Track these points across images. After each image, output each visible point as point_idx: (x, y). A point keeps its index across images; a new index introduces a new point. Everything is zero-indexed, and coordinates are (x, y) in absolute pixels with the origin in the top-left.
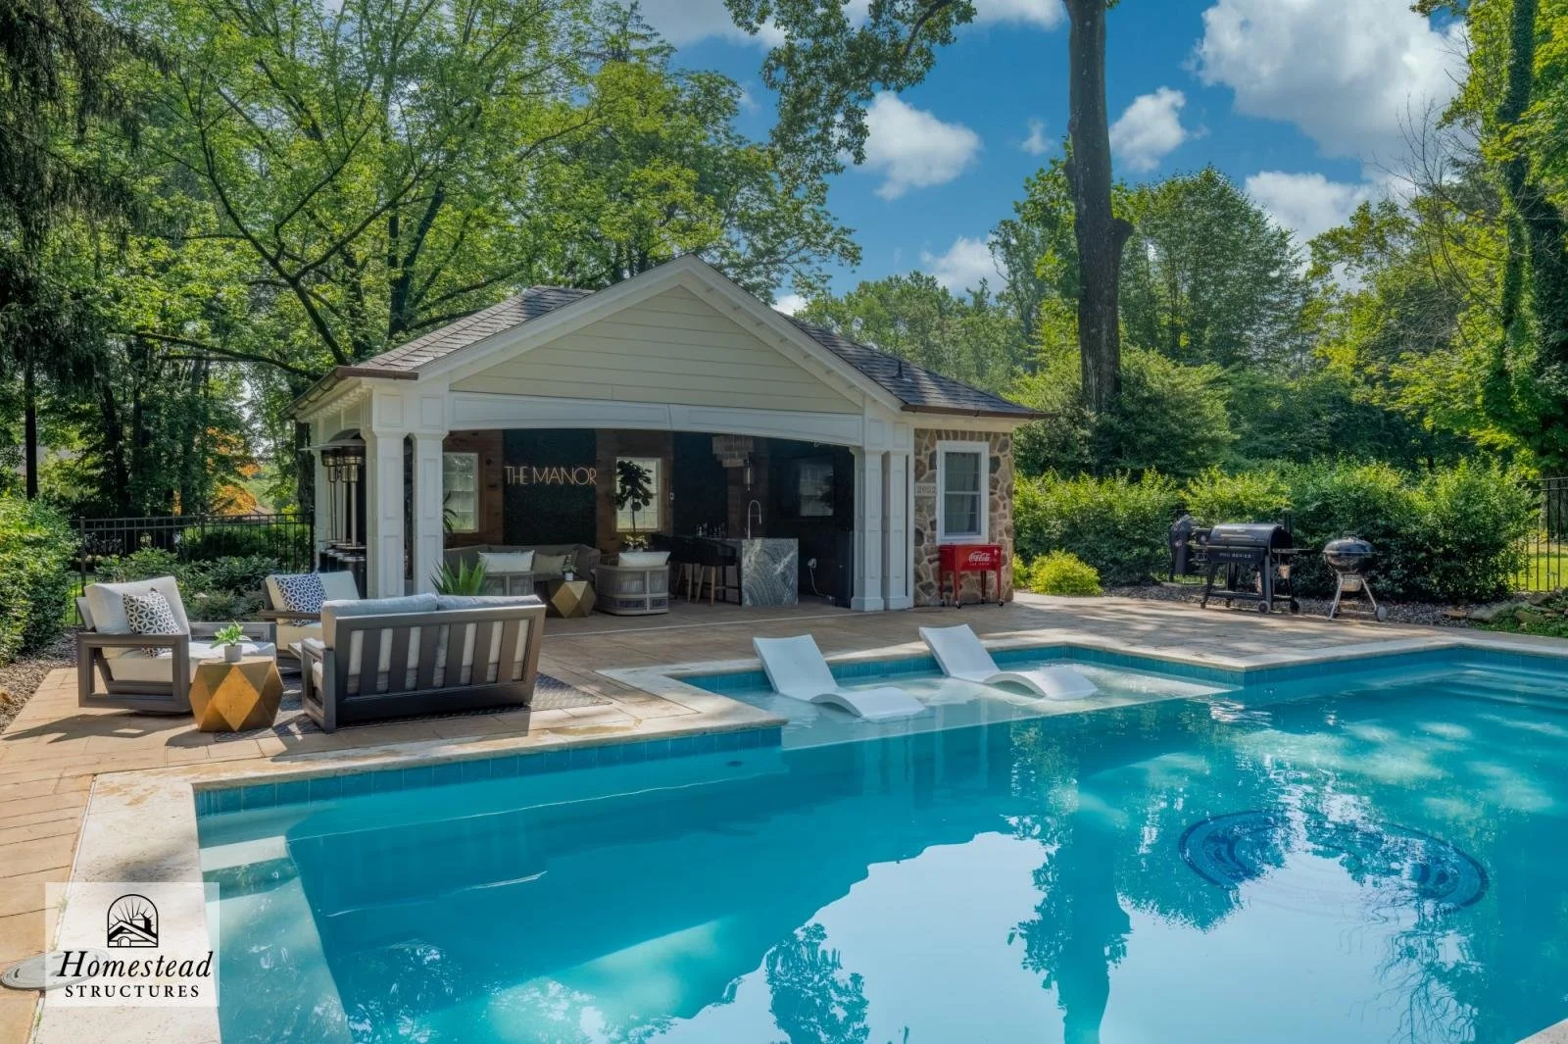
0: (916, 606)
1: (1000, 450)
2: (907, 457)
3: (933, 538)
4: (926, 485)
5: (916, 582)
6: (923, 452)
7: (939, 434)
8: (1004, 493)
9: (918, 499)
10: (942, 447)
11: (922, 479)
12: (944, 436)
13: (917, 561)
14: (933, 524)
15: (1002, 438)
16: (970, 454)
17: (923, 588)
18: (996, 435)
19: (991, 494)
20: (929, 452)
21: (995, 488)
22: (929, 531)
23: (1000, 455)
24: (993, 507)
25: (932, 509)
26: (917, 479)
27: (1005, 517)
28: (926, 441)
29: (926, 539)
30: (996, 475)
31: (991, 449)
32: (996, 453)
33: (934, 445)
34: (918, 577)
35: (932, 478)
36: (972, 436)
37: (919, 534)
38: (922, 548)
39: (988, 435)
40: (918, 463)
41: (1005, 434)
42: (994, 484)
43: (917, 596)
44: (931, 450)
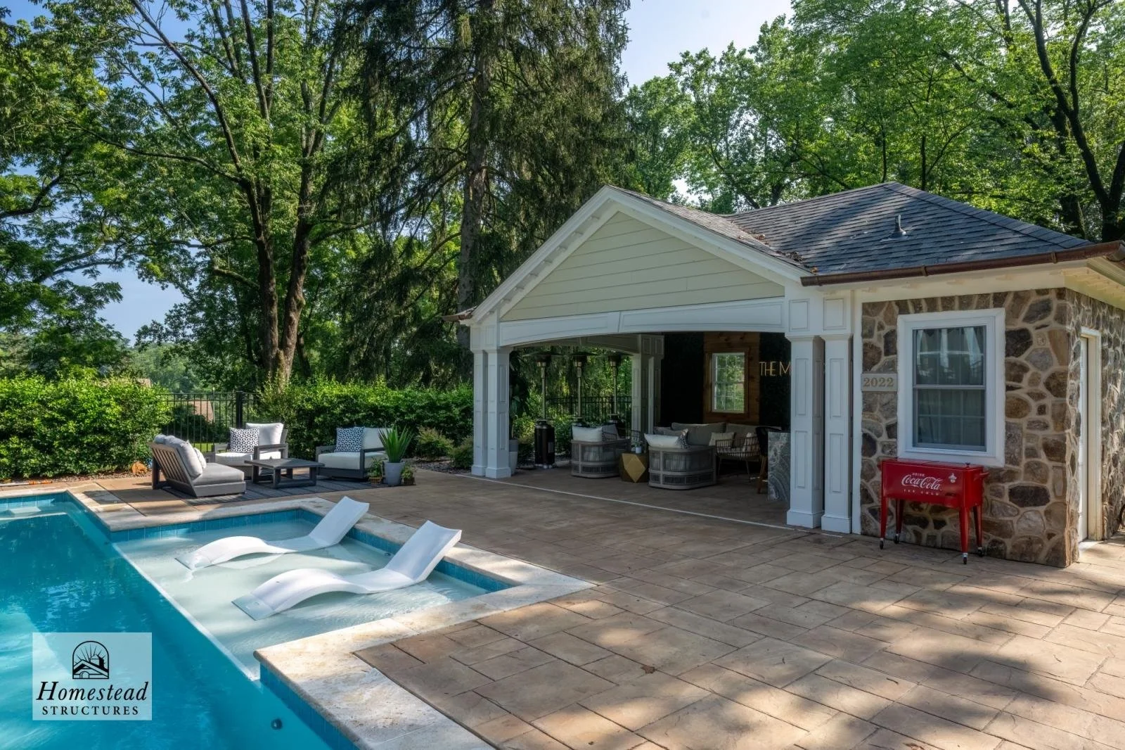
0: (864, 534)
1: (1028, 319)
2: (851, 341)
3: (892, 448)
4: (879, 376)
5: (862, 503)
6: (876, 332)
7: (903, 306)
8: (1041, 388)
9: (866, 395)
10: (906, 325)
11: (875, 368)
12: (911, 308)
13: (864, 475)
14: (892, 430)
15: (1034, 299)
16: (958, 329)
17: (873, 511)
18: (1020, 297)
19: (1009, 388)
20: (883, 333)
21: (1018, 379)
22: (884, 438)
23: (1030, 327)
24: (1014, 409)
25: (891, 409)
26: (867, 367)
27: (1046, 427)
28: (879, 318)
29: (879, 448)
30: (1022, 359)
31: (1011, 315)
32: (1019, 324)
33: (893, 322)
34: (866, 496)
35: (892, 367)
36: (965, 302)
37: (869, 444)
38: (874, 459)
39: (999, 299)
40: (867, 348)
41: (1040, 292)
42: (1014, 374)
43: (864, 520)
44: (887, 328)
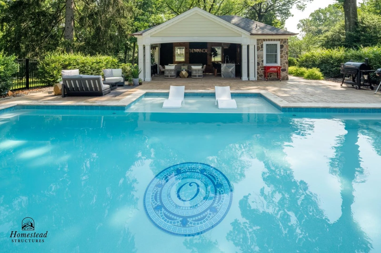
0: (258, 80)
1: (283, 43)
2: (255, 46)
3: (262, 64)
4: (260, 52)
5: (257, 74)
6: (259, 44)
7: (264, 40)
8: (285, 54)
9: (258, 55)
10: (265, 43)
11: (259, 50)
12: (265, 40)
13: (258, 69)
14: (262, 61)
15: (284, 40)
16: (274, 44)
17: (259, 76)
18: (282, 40)
19: (281, 54)
20: (261, 44)
21: (282, 52)
22: (261, 63)
23: (284, 44)
24: (281, 57)
25: (262, 58)
26: (258, 50)
27: (286, 59)
28: (260, 42)
29: (260, 65)
30: (282, 49)
31: (281, 43)
32: (282, 44)
33: (263, 43)
34: (258, 73)
35: (262, 50)
36: (274, 40)
37: (258, 64)
38: (259, 66)
39: (279, 40)
40: (258, 47)
41: (285, 39)
42: (281, 51)
43: (258, 78)
44: (262, 44)
